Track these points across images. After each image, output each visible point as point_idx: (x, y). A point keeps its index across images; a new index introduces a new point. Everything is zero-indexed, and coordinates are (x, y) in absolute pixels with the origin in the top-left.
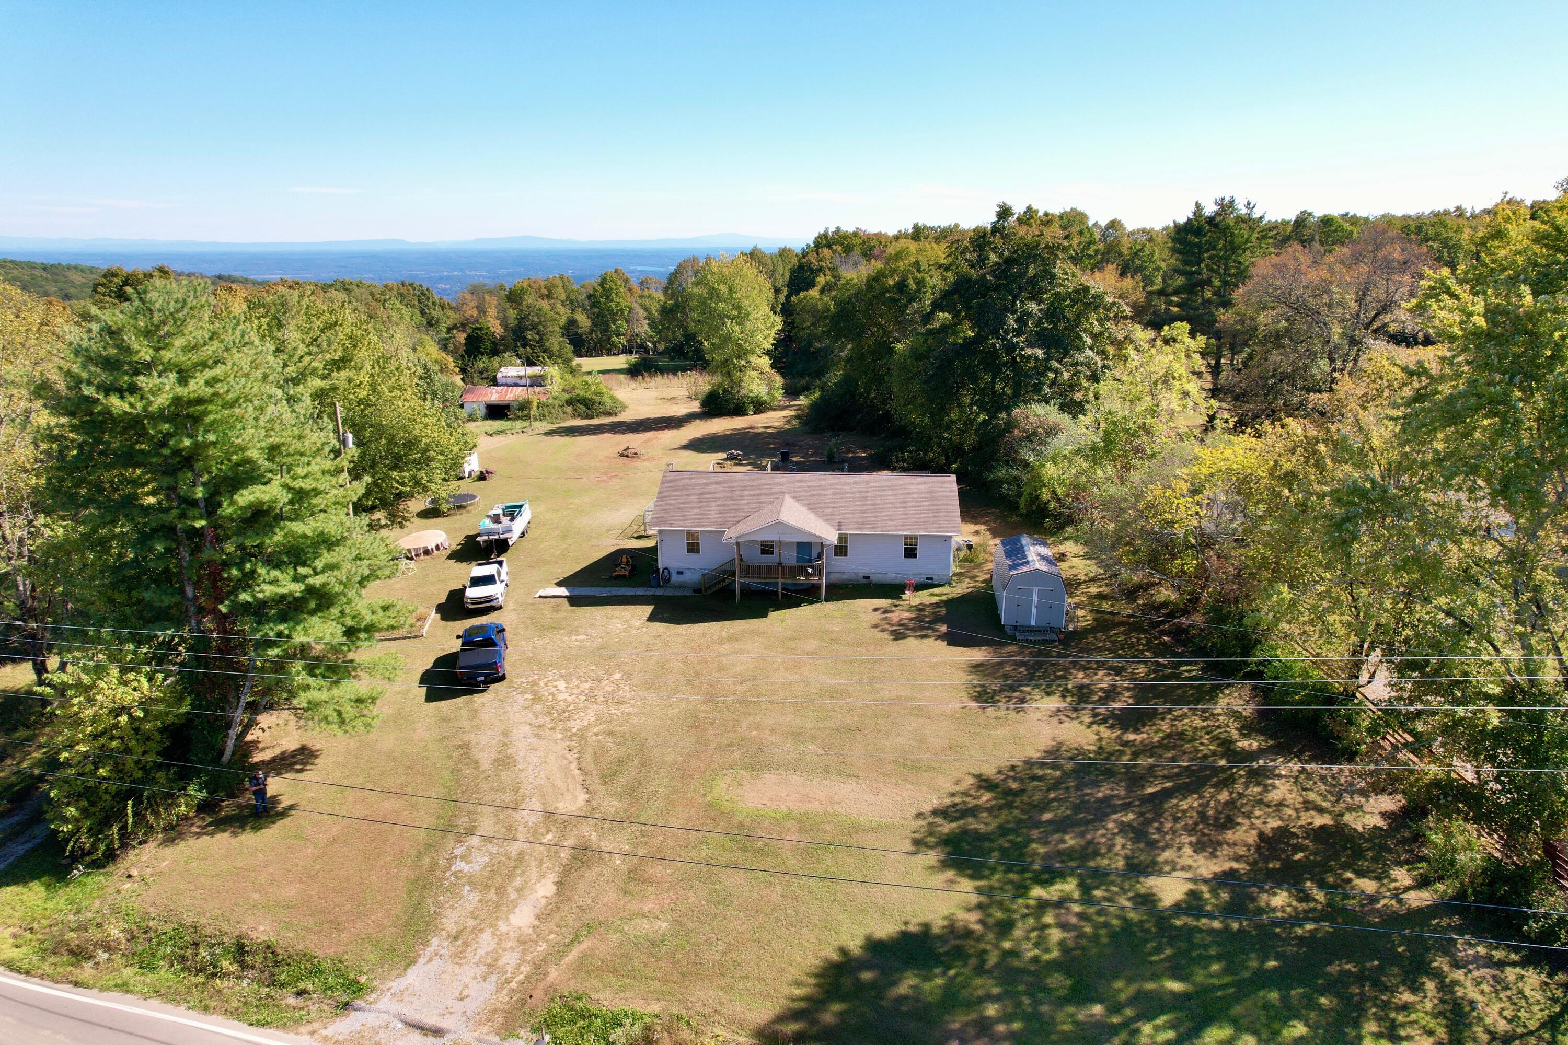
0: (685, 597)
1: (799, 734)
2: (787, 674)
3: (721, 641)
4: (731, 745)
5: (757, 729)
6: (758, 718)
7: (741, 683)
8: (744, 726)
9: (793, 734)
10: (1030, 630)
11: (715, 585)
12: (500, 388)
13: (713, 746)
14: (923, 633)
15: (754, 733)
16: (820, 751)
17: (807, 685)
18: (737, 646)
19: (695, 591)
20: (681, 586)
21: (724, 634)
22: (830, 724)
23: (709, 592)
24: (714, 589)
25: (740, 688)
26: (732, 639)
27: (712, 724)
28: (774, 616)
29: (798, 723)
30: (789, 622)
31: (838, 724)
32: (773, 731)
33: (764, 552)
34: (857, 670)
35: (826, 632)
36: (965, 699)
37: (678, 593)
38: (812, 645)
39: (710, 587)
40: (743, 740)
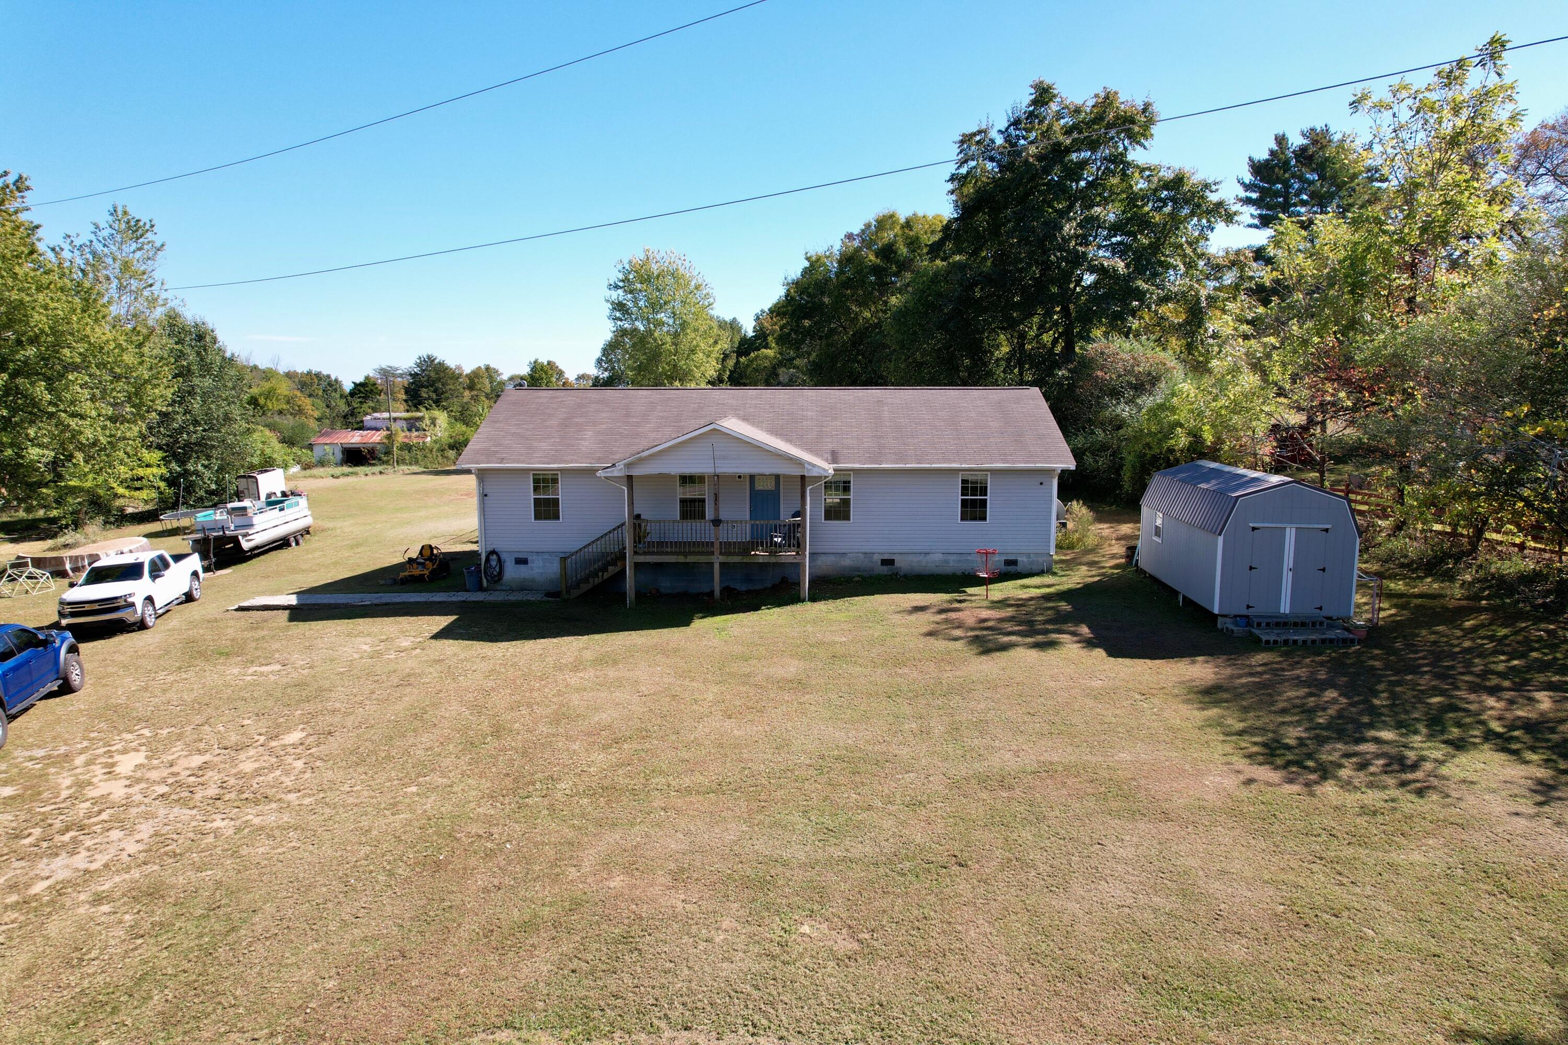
0: (528, 603)
1: (764, 884)
2: (728, 724)
3: (576, 667)
4: (529, 926)
5: (628, 869)
6: (636, 834)
7: (605, 748)
8: (590, 858)
9: (746, 883)
10: (1282, 623)
11: (586, 580)
12: (366, 432)
13: (470, 926)
14: (1040, 638)
15: (617, 882)
16: (845, 945)
17: (782, 746)
18: (612, 673)
19: (548, 594)
20: (523, 587)
21: (588, 655)
22: (861, 849)
23: (575, 593)
24: (584, 588)
25: (599, 757)
26: (600, 661)
27: (489, 855)
28: (702, 625)
29: (761, 846)
30: (736, 631)
31: (888, 848)
32: (679, 877)
33: (685, 515)
34: (908, 710)
35: (820, 644)
36: (1241, 763)
37: (513, 597)
38: (792, 668)
39: (578, 585)
40: (576, 905)
